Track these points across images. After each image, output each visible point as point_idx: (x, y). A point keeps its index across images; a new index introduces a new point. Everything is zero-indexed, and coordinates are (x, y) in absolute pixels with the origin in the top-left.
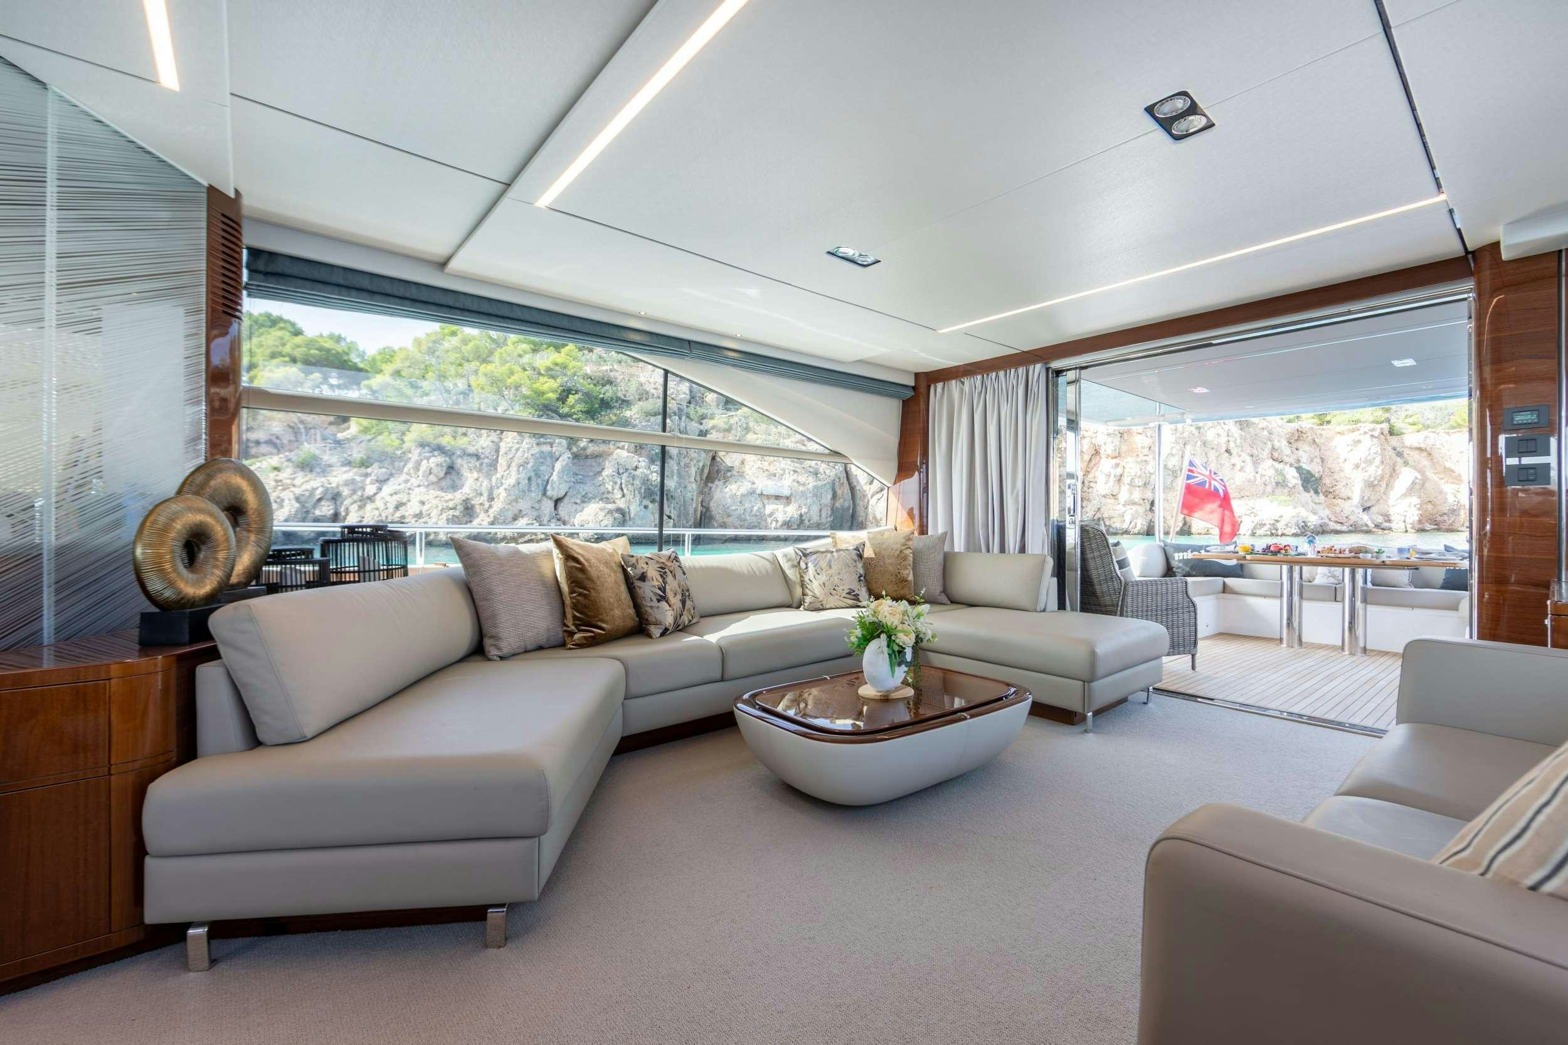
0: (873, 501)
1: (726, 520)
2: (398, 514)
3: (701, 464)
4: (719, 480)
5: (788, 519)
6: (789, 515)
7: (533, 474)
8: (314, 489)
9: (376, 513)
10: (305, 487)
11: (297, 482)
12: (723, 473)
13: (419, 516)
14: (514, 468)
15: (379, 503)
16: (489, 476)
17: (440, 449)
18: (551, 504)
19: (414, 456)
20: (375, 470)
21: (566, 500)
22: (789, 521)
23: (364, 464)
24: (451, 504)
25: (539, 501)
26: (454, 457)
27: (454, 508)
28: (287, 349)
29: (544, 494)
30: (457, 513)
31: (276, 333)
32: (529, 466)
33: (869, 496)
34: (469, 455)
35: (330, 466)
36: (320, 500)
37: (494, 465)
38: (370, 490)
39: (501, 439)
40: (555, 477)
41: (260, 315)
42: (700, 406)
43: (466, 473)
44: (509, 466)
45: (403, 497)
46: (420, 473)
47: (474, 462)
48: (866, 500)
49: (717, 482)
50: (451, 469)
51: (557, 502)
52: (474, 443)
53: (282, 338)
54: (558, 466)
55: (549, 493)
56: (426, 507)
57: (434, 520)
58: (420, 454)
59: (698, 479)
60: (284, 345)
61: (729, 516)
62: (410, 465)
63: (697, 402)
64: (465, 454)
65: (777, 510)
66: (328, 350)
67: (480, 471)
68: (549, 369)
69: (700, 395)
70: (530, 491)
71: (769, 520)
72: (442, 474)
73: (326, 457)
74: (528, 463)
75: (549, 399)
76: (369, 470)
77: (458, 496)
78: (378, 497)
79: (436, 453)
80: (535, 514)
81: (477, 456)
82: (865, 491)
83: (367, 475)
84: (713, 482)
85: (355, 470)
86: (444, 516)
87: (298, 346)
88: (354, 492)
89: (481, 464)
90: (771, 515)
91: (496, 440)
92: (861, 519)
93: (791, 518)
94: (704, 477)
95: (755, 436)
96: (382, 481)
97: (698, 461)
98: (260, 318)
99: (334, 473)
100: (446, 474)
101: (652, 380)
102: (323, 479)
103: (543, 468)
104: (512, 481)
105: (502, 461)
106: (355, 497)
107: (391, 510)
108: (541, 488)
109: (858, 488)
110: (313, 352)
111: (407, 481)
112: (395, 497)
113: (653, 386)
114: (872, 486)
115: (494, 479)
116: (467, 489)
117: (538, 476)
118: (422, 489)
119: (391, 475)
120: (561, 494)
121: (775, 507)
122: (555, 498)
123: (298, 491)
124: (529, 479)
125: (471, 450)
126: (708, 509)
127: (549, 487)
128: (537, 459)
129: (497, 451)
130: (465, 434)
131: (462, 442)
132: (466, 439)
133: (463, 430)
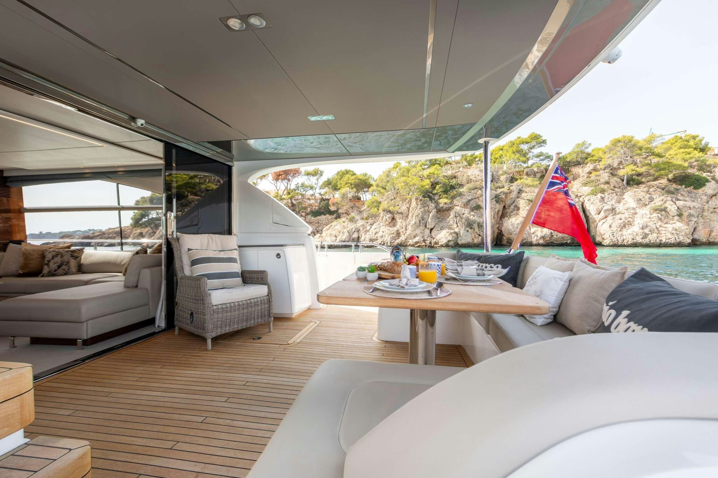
0: (600, 224)
1: (509, 236)
2: (376, 236)
3: (497, 210)
4: (507, 217)
5: (543, 235)
6: (544, 233)
7: (421, 219)
8: (352, 228)
9: (369, 236)
10: (350, 228)
11: (348, 226)
12: (509, 213)
13: (382, 237)
14: (414, 217)
15: (370, 233)
16: (405, 220)
17: (390, 212)
18: (428, 231)
19: (381, 215)
20: (370, 221)
21: (434, 229)
22: (544, 236)
23: (367, 219)
24: (392, 232)
25: (424, 230)
26: (394, 214)
27: (393, 234)
28: (350, 181)
29: (426, 226)
30: (394, 235)
31: (348, 176)
32: (420, 216)
33: (598, 221)
34: (399, 213)
35: (357, 220)
36: (354, 232)
37: (407, 216)
38: (368, 228)
39: (410, 206)
40: (429, 220)
41: (344, 171)
42: (497, 183)
43: (398, 220)
44: (412, 217)
45: (377, 230)
46: (383, 221)
47: (401, 216)
48: (596, 224)
49: (506, 218)
50: (393, 219)
51: (431, 230)
53: (349, 177)
54: (431, 215)
55: (427, 227)
56: (384, 233)
57: (386, 238)
58: (383, 214)
59: (496, 217)
60: (349, 180)
61: (511, 234)
62: (380, 218)
63: (496, 181)
64: (398, 213)
65: (537, 230)
66: (361, 180)
67: (402, 219)
68: (428, 176)
69: (497, 177)
70: (420, 226)
71: (533, 236)
72: (390, 221)
73: (356, 217)
74: (419, 215)
75: (426, 189)
76: (368, 221)
77: (395, 229)
78: (370, 230)
79: (388, 213)
80: (422, 235)
81: (401, 213)
82: (595, 219)
83: (368, 223)
84: (504, 218)
85: (364, 221)
86: (390, 237)
87: (353, 179)
88: (364, 228)
89: (403, 217)
90: (533, 233)
91: (408, 207)
92: (593, 234)
93: (546, 234)
94: (499, 216)
95: (526, 194)
96: (372, 225)
97: (495, 209)
99: (359, 222)
100: (392, 221)
101: (474, 174)
102: (355, 225)
103: (425, 216)
104: (413, 222)
105: (410, 215)
106: (364, 231)
107: (374, 235)
108: (424, 224)
109: (590, 217)
110: (357, 181)
111: (379, 224)
112: (375, 230)
113: (474, 176)
114: (599, 216)
115: (407, 222)
116: (398, 226)
117: (423, 220)
118: (384, 227)
119: (375, 222)
120: (432, 227)
121: (536, 229)
122: (430, 228)
123: (348, 229)
124: (420, 221)
125: (400, 211)
126: (501, 231)
127: (427, 224)
128: (422, 213)
129: (409, 211)
130: (398, 205)
131: (397, 208)
132: (398, 207)
133: (398, 204)
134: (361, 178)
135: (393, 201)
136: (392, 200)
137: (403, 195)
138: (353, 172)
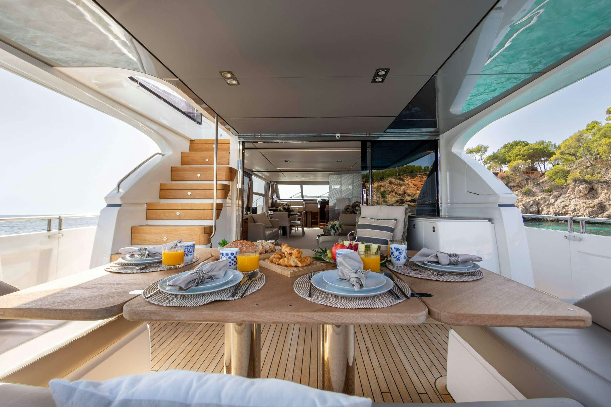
2: (564, 210)
8: (529, 202)
9: (555, 210)
10: (526, 201)
11: (524, 199)
13: (574, 210)
15: (556, 206)
17: (585, 181)
19: (572, 186)
20: (555, 193)
23: (550, 191)
24: (591, 205)
26: (593, 184)
27: (593, 207)
28: (522, 152)
30: (595, 209)
31: (518, 147)
34: (602, 182)
35: (535, 193)
36: (532, 205)
38: (552, 201)
41: (513, 142)
43: (600, 190)
45: (567, 203)
46: (575, 193)
47: (604, 185)
50: (592, 189)
52: (605, 176)
53: (519, 149)
56: (578, 207)
57: (582, 212)
58: (574, 185)
60: (520, 151)
62: (570, 190)
64: (599, 182)
66: (537, 149)
67: (608, 189)
72: (586, 192)
73: (534, 190)
76: (552, 193)
77: (596, 201)
78: (555, 203)
79: (583, 183)
81: (605, 182)
83: (550, 195)
85: (545, 193)
86: (587, 210)
87: (526, 150)
88: (545, 202)
89: (609, 186)
96: (557, 198)
98: (513, 144)
99: (537, 195)
100: (589, 192)
102: (533, 198)
106: (546, 204)
107: (561, 208)
110: (531, 151)
111: (569, 196)
112: (563, 203)
116: (602, 197)
118: (577, 199)
119: (561, 194)
123: (523, 202)
125: (602, 180)
130: (599, 173)
131: (597, 177)
132: (599, 175)
133: (598, 171)
134: (536, 147)
135: (589, 169)
136: (588, 167)
137: (607, 160)
138: (524, 142)
